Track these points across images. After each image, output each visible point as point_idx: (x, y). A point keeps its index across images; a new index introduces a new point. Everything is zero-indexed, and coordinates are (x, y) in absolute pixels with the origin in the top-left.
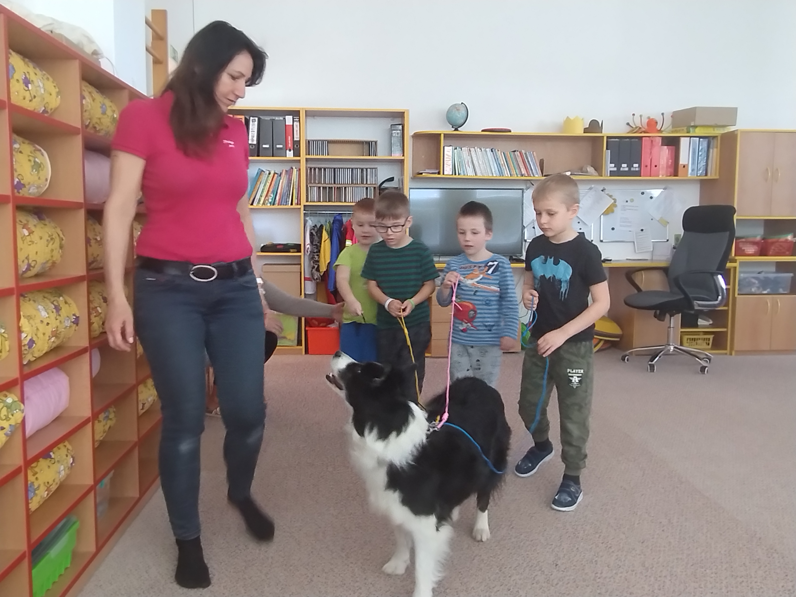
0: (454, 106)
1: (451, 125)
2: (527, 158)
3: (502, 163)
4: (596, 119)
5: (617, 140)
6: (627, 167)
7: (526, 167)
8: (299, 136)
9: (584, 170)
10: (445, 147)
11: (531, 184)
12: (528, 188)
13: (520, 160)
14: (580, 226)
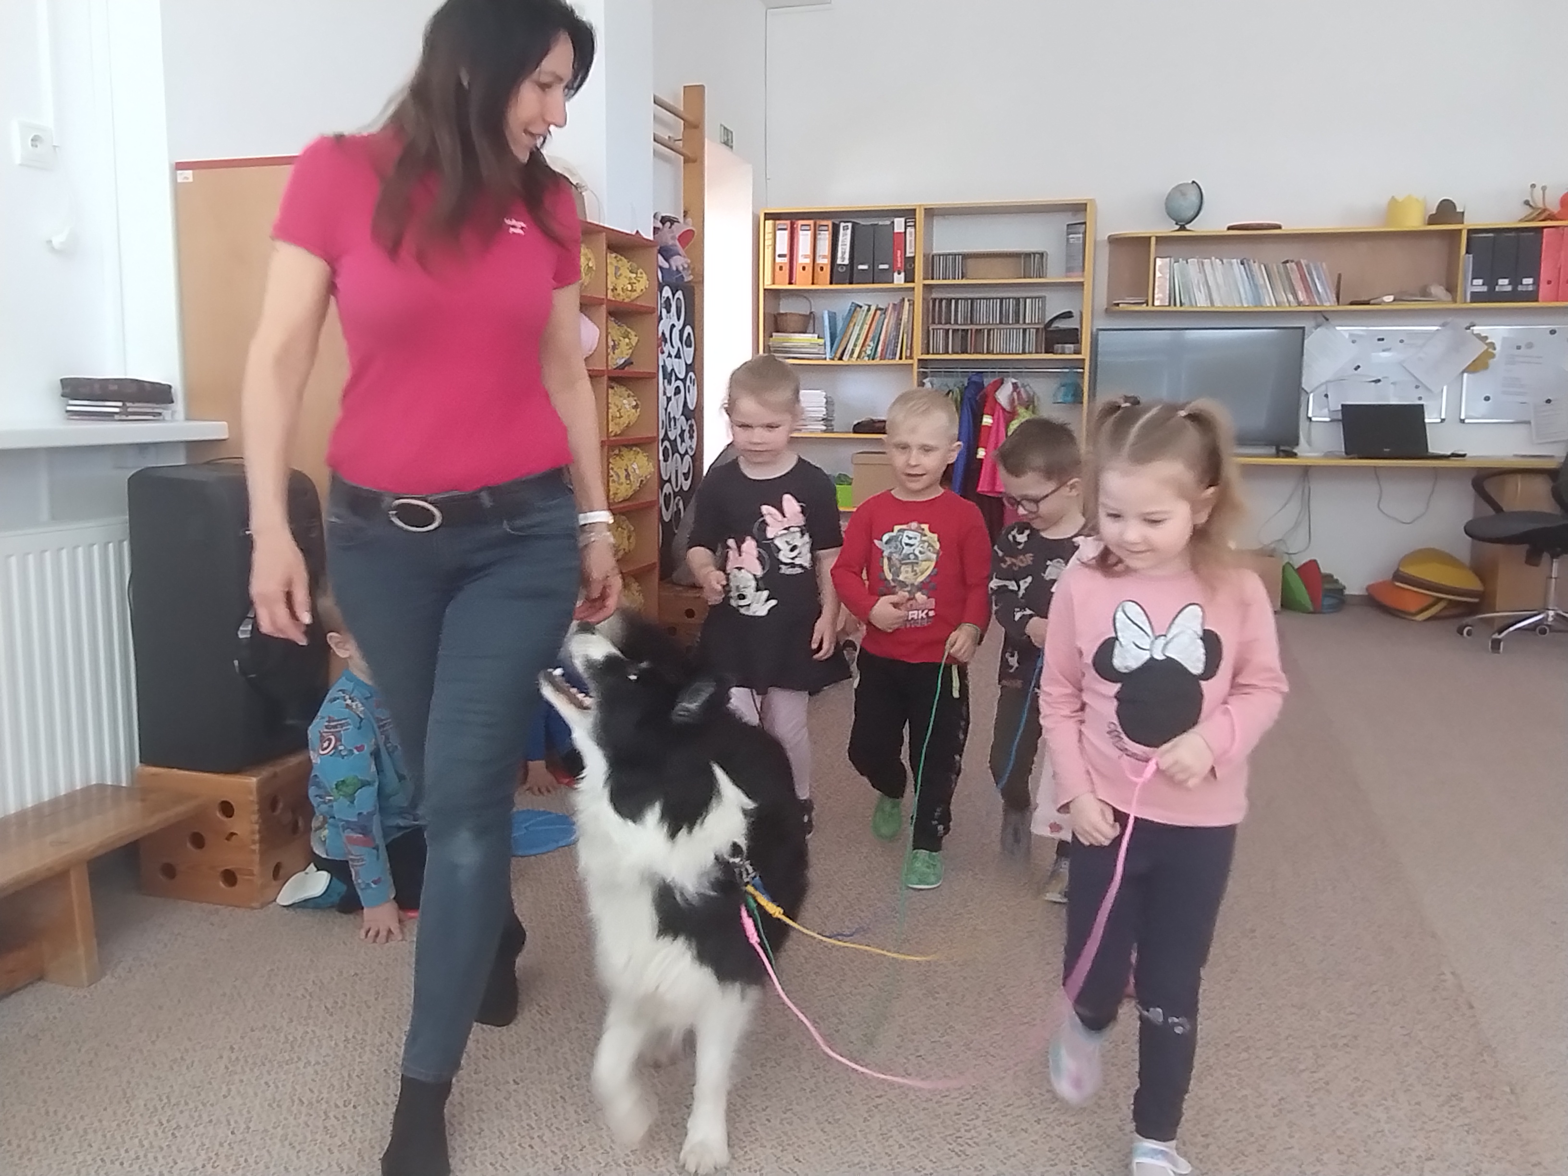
0: (1179, 190)
1: (1174, 219)
2: (1310, 274)
3: (1262, 282)
4: (1451, 199)
5: (1491, 235)
6: (1509, 284)
7: (1307, 289)
8: (913, 250)
9: (1425, 293)
10: (1158, 260)
11: (1324, 317)
12: (1318, 326)
13: (1295, 277)
14: (1420, 392)
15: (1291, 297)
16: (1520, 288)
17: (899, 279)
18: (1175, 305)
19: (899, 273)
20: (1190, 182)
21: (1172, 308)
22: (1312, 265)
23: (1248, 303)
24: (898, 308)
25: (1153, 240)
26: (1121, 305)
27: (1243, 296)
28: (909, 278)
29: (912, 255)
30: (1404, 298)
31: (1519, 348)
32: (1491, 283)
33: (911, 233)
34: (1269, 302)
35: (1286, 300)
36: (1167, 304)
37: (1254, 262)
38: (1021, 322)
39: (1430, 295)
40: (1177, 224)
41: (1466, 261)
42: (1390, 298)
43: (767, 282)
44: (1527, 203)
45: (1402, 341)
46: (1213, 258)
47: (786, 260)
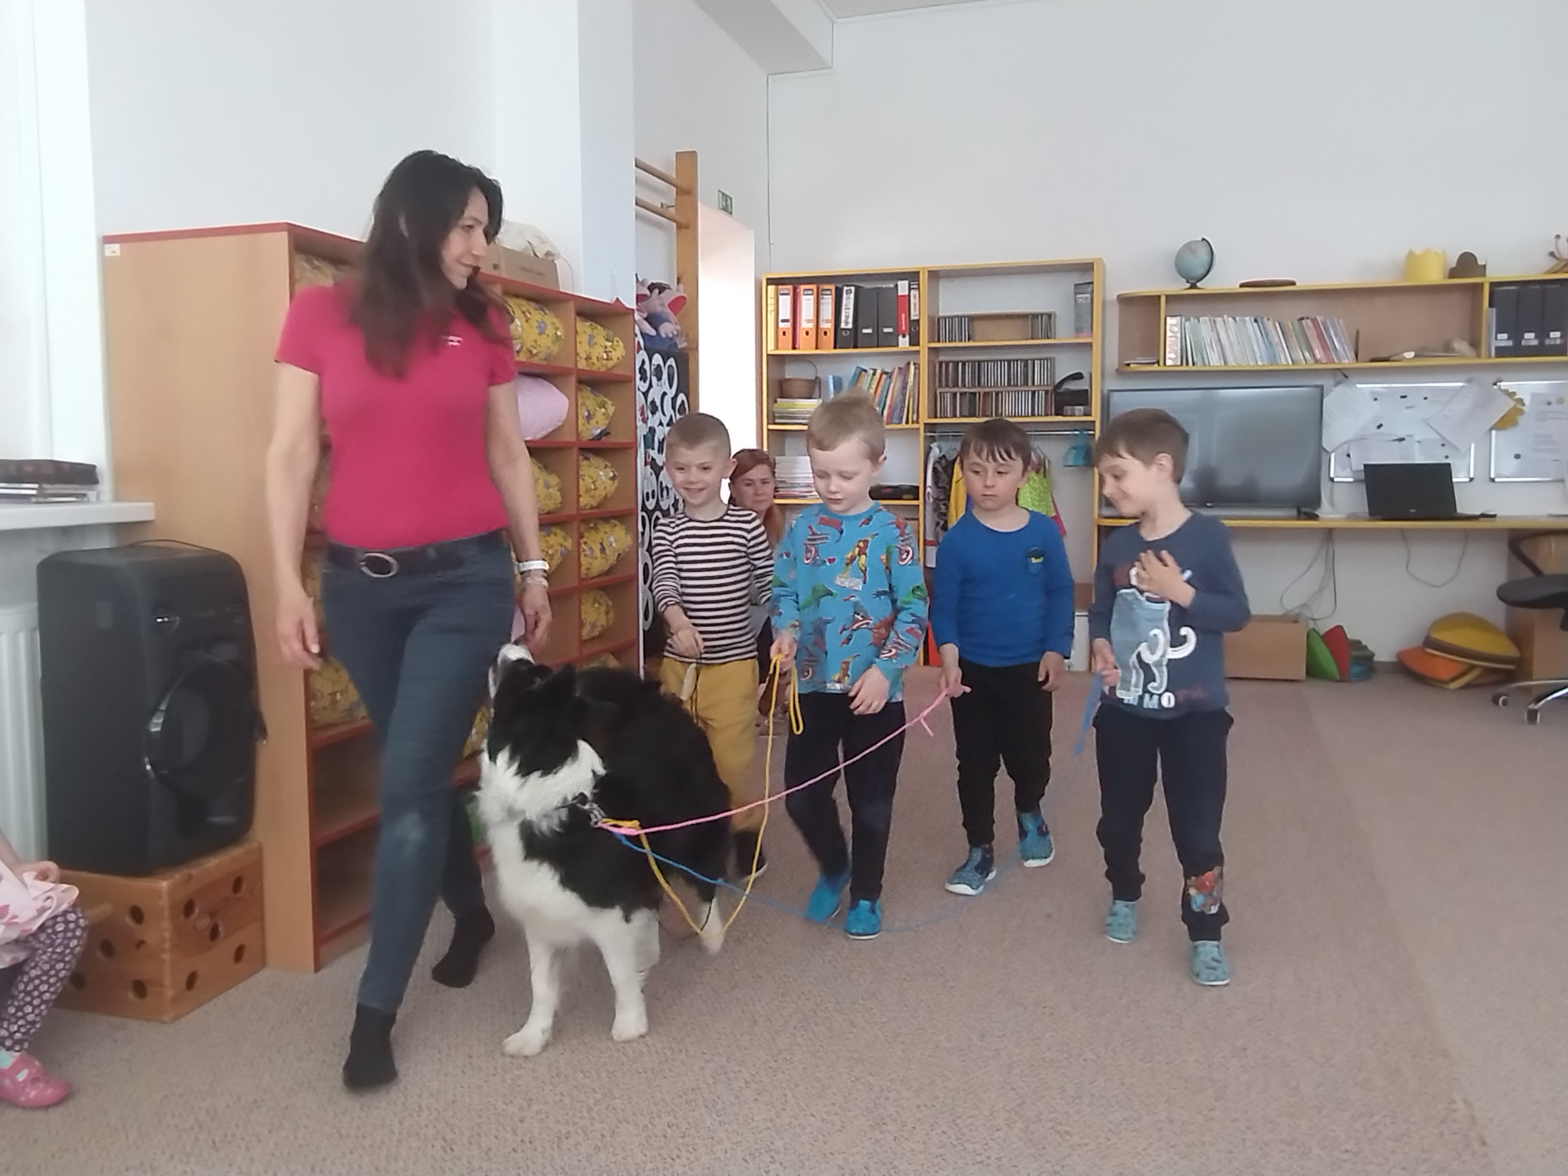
0: (1189, 247)
1: (1184, 277)
2: (1327, 330)
3: (1277, 340)
4: (1471, 252)
5: (1513, 288)
6: (1536, 337)
7: (1325, 347)
8: (917, 313)
9: (1447, 349)
10: (1168, 319)
11: (1343, 375)
12: (1338, 384)
13: (1312, 334)
14: (1446, 451)
15: (1307, 354)
16: (1547, 342)
17: (904, 343)
18: (1187, 364)
19: (904, 336)
20: (1200, 239)
21: (1184, 368)
22: (1328, 321)
23: (1262, 361)
24: (904, 371)
25: (1163, 299)
26: (1132, 366)
27: (1258, 355)
28: (914, 341)
29: (917, 318)
30: (1426, 354)
31: (1549, 403)
32: (1516, 337)
33: (915, 297)
34: (1285, 361)
35: (1302, 357)
36: (1179, 363)
37: (1268, 319)
38: (1030, 383)
39: (1453, 350)
40: (1188, 282)
41: (1489, 315)
42: (1410, 355)
43: (770, 348)
44: (1552, 254)
45: (1426, 398)
46: (1225, 316)
47: (788, 325)
